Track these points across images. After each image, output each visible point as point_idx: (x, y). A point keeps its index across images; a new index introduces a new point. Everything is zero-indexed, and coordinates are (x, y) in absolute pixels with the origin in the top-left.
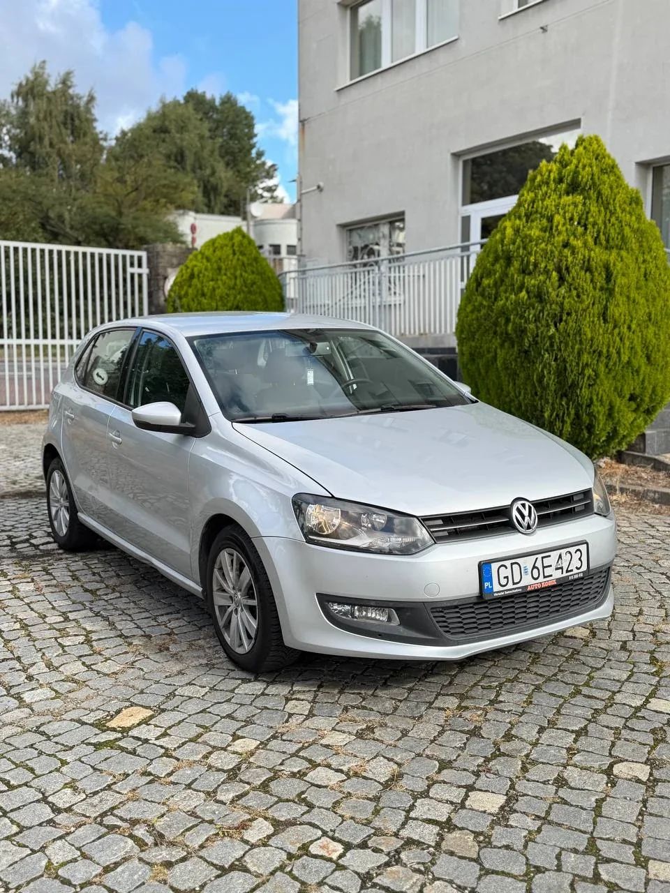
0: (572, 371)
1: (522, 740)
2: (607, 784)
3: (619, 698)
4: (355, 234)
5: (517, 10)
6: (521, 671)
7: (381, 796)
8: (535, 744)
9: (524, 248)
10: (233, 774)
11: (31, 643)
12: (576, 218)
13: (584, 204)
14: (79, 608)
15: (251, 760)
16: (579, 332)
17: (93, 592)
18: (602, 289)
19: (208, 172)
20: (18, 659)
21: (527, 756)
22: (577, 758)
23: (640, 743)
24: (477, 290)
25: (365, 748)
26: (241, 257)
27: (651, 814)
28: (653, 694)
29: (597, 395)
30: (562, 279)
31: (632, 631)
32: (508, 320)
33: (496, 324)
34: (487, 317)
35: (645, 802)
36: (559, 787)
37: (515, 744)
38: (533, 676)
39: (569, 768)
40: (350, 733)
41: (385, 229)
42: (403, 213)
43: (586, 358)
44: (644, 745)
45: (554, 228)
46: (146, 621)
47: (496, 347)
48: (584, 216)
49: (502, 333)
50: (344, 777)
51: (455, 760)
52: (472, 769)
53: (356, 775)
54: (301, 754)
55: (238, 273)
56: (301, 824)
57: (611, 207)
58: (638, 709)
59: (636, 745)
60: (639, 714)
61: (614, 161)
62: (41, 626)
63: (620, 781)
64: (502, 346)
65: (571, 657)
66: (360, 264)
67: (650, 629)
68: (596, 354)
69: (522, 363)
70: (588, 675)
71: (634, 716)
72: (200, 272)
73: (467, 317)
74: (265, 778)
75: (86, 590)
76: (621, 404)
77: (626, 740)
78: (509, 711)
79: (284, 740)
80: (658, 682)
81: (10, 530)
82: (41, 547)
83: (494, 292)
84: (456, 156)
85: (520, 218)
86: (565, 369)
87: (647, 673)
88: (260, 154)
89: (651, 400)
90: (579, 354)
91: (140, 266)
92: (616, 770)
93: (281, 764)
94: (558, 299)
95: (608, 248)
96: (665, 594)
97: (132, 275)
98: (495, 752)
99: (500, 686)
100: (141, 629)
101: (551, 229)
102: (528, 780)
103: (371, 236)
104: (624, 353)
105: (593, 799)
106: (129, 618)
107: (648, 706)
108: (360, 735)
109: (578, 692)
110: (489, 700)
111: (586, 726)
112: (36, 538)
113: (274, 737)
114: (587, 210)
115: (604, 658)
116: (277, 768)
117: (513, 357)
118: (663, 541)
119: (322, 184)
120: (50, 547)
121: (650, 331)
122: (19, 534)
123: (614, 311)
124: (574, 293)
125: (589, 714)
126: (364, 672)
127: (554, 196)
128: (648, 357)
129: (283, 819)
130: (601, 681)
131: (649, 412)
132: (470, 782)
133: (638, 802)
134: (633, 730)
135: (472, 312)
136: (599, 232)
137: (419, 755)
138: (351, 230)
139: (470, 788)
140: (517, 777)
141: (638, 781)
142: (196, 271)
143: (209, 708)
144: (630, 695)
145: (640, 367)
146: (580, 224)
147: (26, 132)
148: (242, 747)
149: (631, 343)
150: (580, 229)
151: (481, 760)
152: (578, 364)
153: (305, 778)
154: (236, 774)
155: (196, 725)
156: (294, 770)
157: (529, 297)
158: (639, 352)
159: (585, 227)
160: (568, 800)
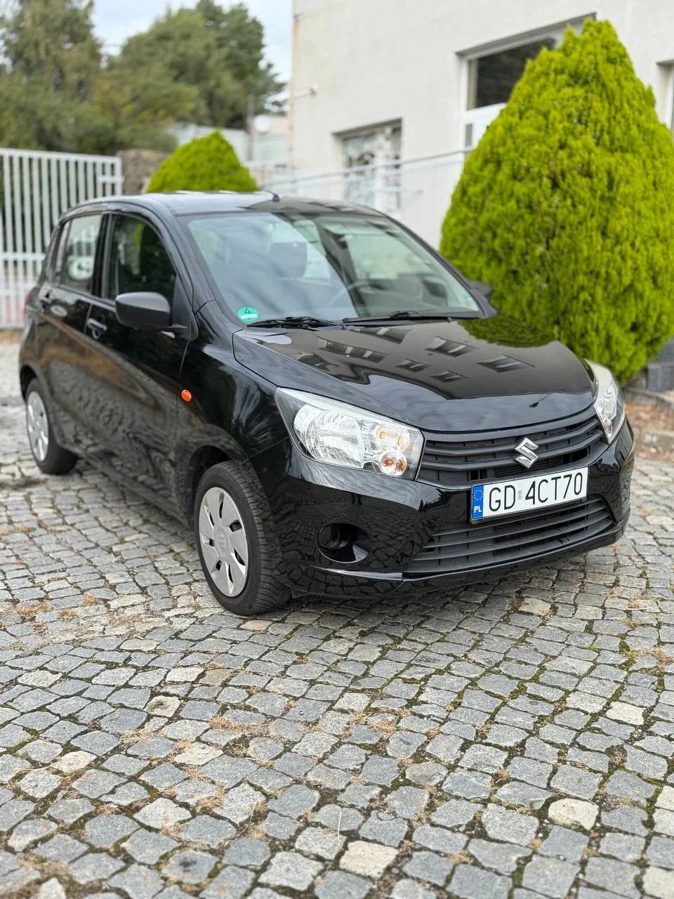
0: (565, 295)
1: (438, 761)
2: (537, 832)
3: (572, 700)
4: (350, 144)
6: (456, 658)
7: (228, 847)
8: (452, 768)
9: (516, 150)
10: (42, 807)
12: (575, 114)
13: (586, 98)
15: (74, 785)
16: (574, 249)
18: (602, 198)
19: (212, 83)
21: (439, 787)
22: (504, 791)
23: (590, 770)
24: (462, 200)
25: (229, 769)
27: (589, 886)
28: (616, 697)
29: (593, 323)
30: (555, 185)
31: (603, 607)
32: (495, 235)
33: (482, 239)
34: (472, 232)
35: (584, 863)
36: (471, 836)
37: (427, 767)
38: (470, 666)
39: (490, 806)
40: (217, 746)
41: (380, 138)
42: (399, 121)
43: (582, 279)
44: (595, 772)
45: (550, 126)
46: (21, 580)
47: (482, 266)
48: (585, 113)
49: (488, 250)
50: (187, 814)
51: (343, 791)
52: (360, 805)
53: (206, 811)
54: (142, 778)
56: (106, 891)
57: (617, 103)
58: (595, 717)
59: (583, 773)
60: (595, 725)
61: (624, 49)
63: (556, 829)
64: (488, 264)
65: (522, 640)
67: (623, 605)
68: (594, 275)
69: (510, 285)
70: (539, 666)
71: (589, 728)
74: (81, 814)
76: (620, 334)
77: (574, 765)
78: (429, 717)
79: (130, 756)
80: (626, 678)
83: (480, 201)
84: (461, 55)
85: (513, 115)
86: (558, 292)
87: (613, 665)
89: (656, 329)
90: (575, 274)
91: (113, 174)
92: (553, 812)
93: (113, 792)
94: (550, 210)
95: (612, 151)
96: (649, 559)
97: (104, 185)
98: (397, 780)
99: (426, 679)
100: (10, 591)
101: (547, 127)
102: (433, 825)
103: (367, 146)
104: (626, 275)
105: (514, 858)
107: (608, 713)
108: (228, 750)
109: (521, 690)
110: (408, 700)
111: (524, 741)
113: (117, 750)
114: (589, 105)
115: (563, 643)
116: (103, 799)
117: (500, 278)
118: (655, 492)
119: (315, 87)
121: (657, 250)
123: (616, 226)
124: (569, 202)
125: (530, 724)
126: (261, 657)
127: (552, 89)
128: (655, 280)
129: (83, 882)
130: (555, 675)
131: (652, 343)
132: (354, 826)
133: (574, 864)
134: (583, 748)
135: (457, 225)
136: (602, 130)
137: (298, 782)
138: (346, 139)
139: (352, 836)
140: (420, 820)
141: (580, 829)
142: (169, 178)
143: (50, 704)
144: (588, 697)
145: (644, 291)
146: (580, 121)
147: (22, 37)
148: (70, 764)
149: (635, 263)
150: (580, 128)
151: (377, 790)
152: (572, 286)
153: (135, 816)
154: (46, 806)
155: (24, 729)
156: (125, 803)
157: (519, 208)
158: (644, 274)
159: (586, 125)
160: (480, 860)
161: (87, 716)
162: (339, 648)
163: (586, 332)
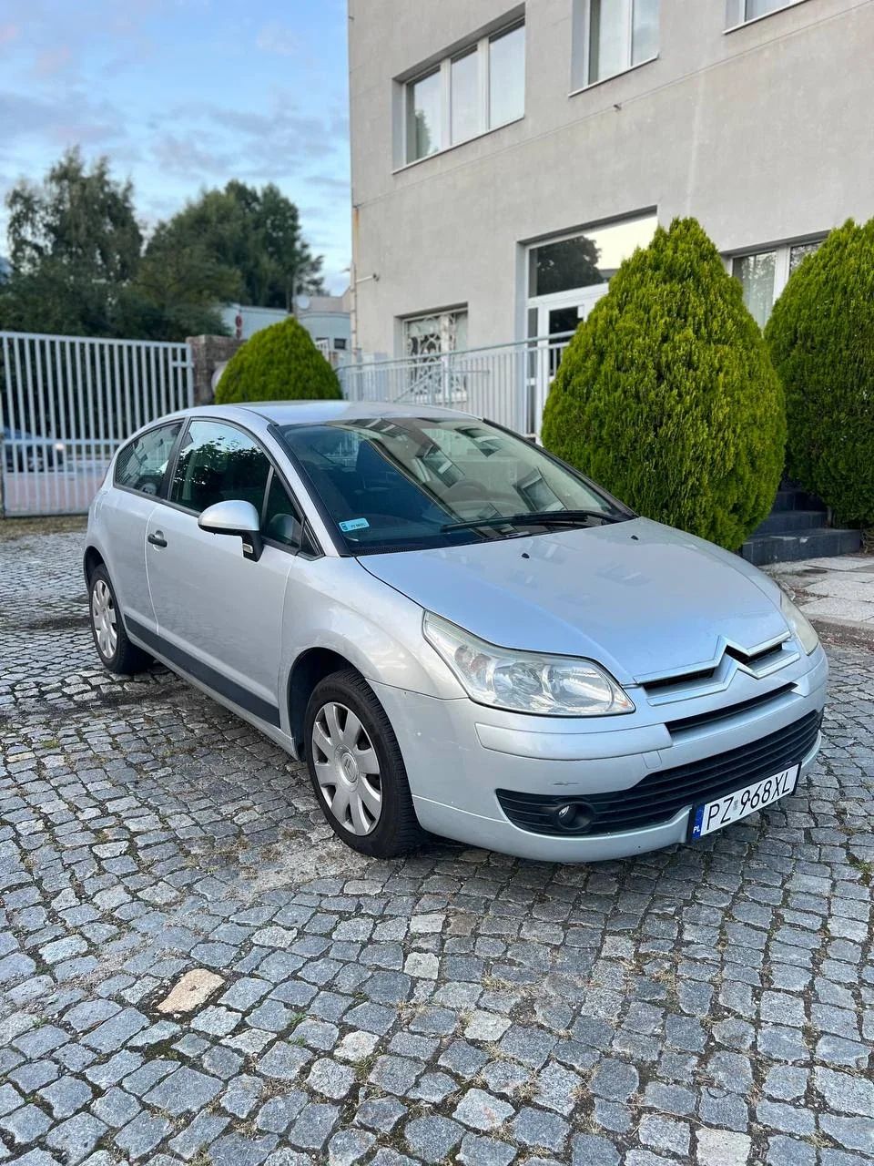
0: (674, 480)
1: (738, 1016)
3: (834, 928)
4: (414, 326)
5: (587, 87)
6: (697, 885)
7: (572, 1149)
8: (756, 1024)
9: (619, 342)
10: (348, 1110)
11: (57, 855)
12: (675, 309)
13: (683, 293)
14: (120, 794)
15: (372, 1078)
16: (680, 437)
17: (137, 767)
19: (252, 263)
20: (38, 883)
21: (754, 1048)
22: (823, 1049)
25: (529, 1046)
26: (293, 350)
29: (700, 506)
30: (660, 378)
31: (810, 812)
32: (602, 424)
33: (588, 427)
34: (578, 419)
36: (816, 1111)
37: (731, 1025)
38: (715, 894)
39: (817, 1069)
40: (501, 1013)
41: (445, 321)
42: (465, 305)
43: (689, 465)
45: (652, 320)
46: (207, 813)
47: (589, 454)
48: (684, 307)
49: (595, 438)
50: (510, 1108)
51: (658, 1063)
52: (685, 1081)
54: (441, 1063)
55: (293, 366)
57: (712, 298)
58: (865, 946)
62: (71, 825)
64: (596, 451)
65: (751, 856)
66: (420, 359)
67: (829, 809)
68: (700, 461)
69: (619, 470)
70: (782, 887)
71: (866, 961)
72: (250, 367)
73: (555, 419)
74: (396, 1119)
75: (130, 765)
76: (724, 515)
78: (704, 960)
79: (415, 1033)
80: (871, 896)
81: (39, 675)
82: (76, 698)
83: (585, 391)
84: (523, 244)
86: (667, 477)
87: (853, 882)
88: (305, 246)
89: (754, 510)
90: (682, 461)
91: (184, 359)
93: (417, 1084)
94: (658, 399)
97: (175, 370)
98: (708, 1044)
99: (679, 913)
100: (200, 826)
101: (649, 321)
102: (771, 1100)
103: (430, 328)
104: (729, 460)
106: (185, 810)
108: (515, 1018)
109: (778, 920)
110: (673, 941)
111: (811, 983)
112: (69, 685)
113: (397, 1027)
114: (687, 300)
115: (791, 857)
116: (411, 1095)
117: (610, 465)
119: (377, 274)
120: (87, 696)
121: (755, 435)
122: (49, 680)
123: (718, 413)
124: (675, 392)
125: (807, 961)
128: (753, 463)
130: (802, 897)
131: (749, 524)
132: (690, 1109)
135: (561, 413)
136: (700, 324)
137: (607, 1055)
138: (409, 323)
139: (695, 1121)
140: (753, 1094)
142: (246, 364)
143: (300, 970)
144: (847, 922)
145: (744, 475)
146: (678, 315)
147: (62, 220)
148: (355, 1050)
149: (736, 448)
150: (680, 322)
151: (695, 1060)
152: (680, 471)
153: (454, 1115)
154: (351, 1111)
155: (286, 1006)
156: (437, 1099)
157: (626, 398)
158: (744, 459)
159: (686, 318)
160: (840, 1141)
161: (347, 983)
162: (573, 880)
163: (695, 514)
